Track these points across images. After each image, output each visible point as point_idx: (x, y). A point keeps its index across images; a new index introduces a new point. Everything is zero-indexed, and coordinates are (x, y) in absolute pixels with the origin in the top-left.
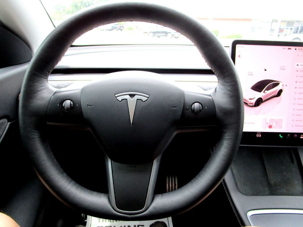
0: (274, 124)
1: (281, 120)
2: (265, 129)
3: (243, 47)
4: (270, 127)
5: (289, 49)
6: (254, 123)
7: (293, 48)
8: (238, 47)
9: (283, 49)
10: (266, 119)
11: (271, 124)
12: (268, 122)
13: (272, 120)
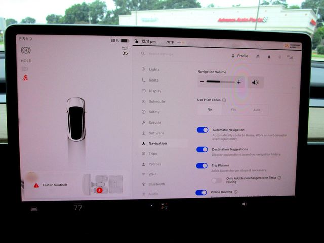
0: (107, 184)
1: (121, 178)
2: (90, 194)
3: (31, 39)
4: (100, 190)
5: (123, 41)
6: (66, 185)
7: (131, 39)
8: (20, 38)
9: (112, 40)
10: (89, 175)
11: (100, 185)
12: (93, 180)
13: (102, 178)
